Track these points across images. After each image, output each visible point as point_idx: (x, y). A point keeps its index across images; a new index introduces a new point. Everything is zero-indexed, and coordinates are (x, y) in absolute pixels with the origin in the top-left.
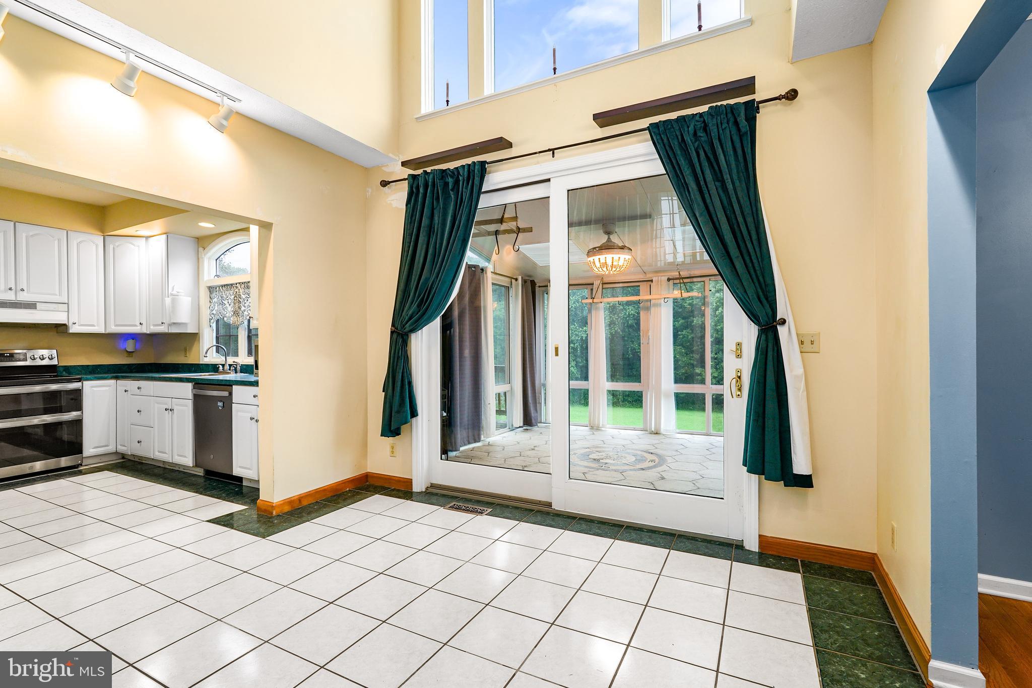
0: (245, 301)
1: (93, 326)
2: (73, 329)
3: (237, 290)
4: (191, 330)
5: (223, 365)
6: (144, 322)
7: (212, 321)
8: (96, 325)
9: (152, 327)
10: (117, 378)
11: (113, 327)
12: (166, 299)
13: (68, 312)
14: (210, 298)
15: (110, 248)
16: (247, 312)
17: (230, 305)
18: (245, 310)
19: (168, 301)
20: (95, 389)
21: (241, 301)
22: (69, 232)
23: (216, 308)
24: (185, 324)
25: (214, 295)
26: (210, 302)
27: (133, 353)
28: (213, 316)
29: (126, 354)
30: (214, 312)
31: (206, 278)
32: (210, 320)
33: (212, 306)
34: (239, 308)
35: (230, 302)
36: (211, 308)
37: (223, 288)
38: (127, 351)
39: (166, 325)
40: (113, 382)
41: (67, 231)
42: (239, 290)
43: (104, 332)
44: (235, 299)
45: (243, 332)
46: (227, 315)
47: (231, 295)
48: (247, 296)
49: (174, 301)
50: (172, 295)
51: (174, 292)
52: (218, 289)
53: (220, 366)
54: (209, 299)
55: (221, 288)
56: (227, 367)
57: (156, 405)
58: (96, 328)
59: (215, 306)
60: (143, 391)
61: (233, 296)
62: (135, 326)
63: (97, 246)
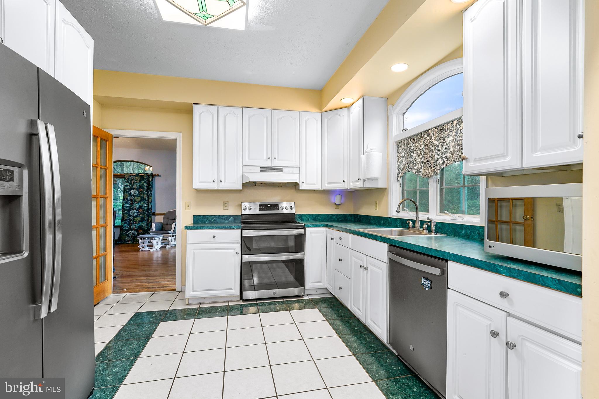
0: (439, 148)
1: (314, 184)
2: (303, 187)
3: (428, 138)
4: (380, 185)
5: (414, 222)
6: (346, 180)
7: (400, 176)
8: (316, 183)
9: (351, 184)
10: (327, 226)
11: (326, 185)
12: (362, 156)
13: (300, 173)
14: (398, 152)
15: (325, 121)
16: (442, 160)
17: (419, 156)
18: (438, 159)
19: (363, 158)
20: (313, 235)
21: (433, 149)
22: (301, 113)
23: (404, 162)
24: (376, 179)
25: (402, 149)
26: (398, 157)
27: (340, 206)
28: (400, 170)
29: (335, 206)
30: (402, 166)
31: (394, 133)
32: (398, 174)
33: (400, 160)
34: (432, 157)
35: (419, 152)
36: (398, 163)
37: (412, 139)
38: (336, 204)
39: (361, 181)
40: (324, 229)
41: (300, 112)
42: (431, 137)
43: (320, 189)
44: (427, 147)
45: (435, 185)
46: (416, 167)
47: (420, 145)
48: (442, 141)
49: (368, 157)
50: (366, 152)
51: (369, 150)
52: (406, 141)
53: (411, 222)
54: (397, 154)
55: (409, 140)
56: (418, 224)
57: (353, 258)
58: (316, 185)
59: (402, 160)
60: (343, 242)
61: (423, 146)
62: (340, 183)
63: (317, 121)
